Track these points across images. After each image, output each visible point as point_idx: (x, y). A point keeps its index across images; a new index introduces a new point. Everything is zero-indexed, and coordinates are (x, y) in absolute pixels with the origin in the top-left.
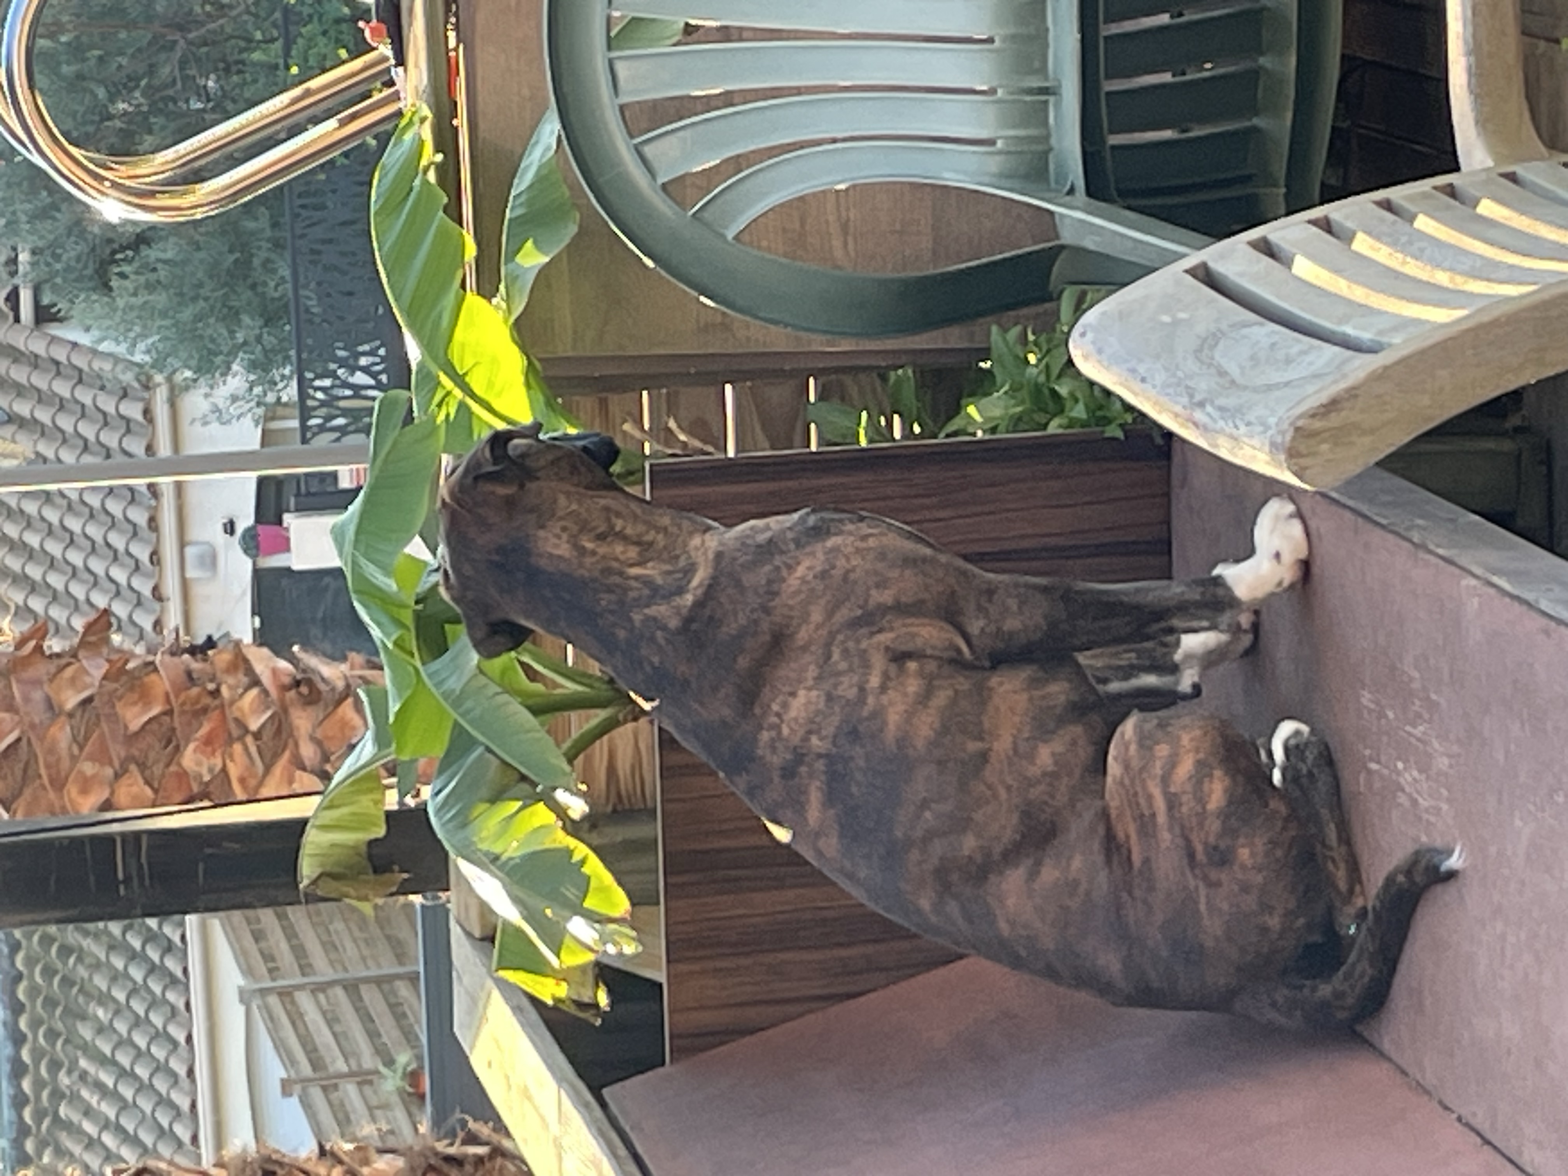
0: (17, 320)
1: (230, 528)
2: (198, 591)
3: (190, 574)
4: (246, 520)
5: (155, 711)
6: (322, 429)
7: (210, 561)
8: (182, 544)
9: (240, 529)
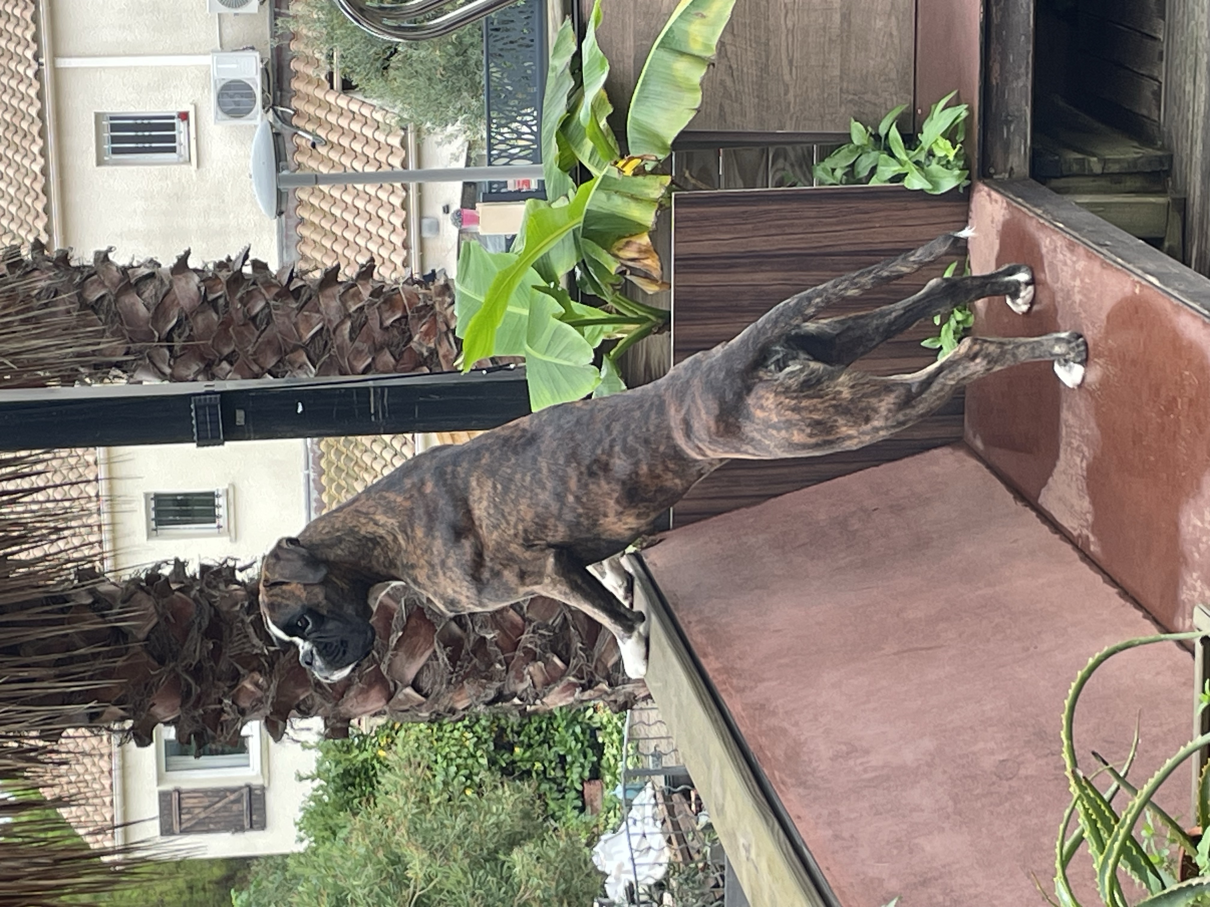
0: (332, 87)
1: (446, 209)
2: (429, 244)
3: (425, 234)
4: (456, 206)
5: (398, 316)
6: (499, 156)
7: (436, 227)
8: (421, 217)
9: (452, 211)
